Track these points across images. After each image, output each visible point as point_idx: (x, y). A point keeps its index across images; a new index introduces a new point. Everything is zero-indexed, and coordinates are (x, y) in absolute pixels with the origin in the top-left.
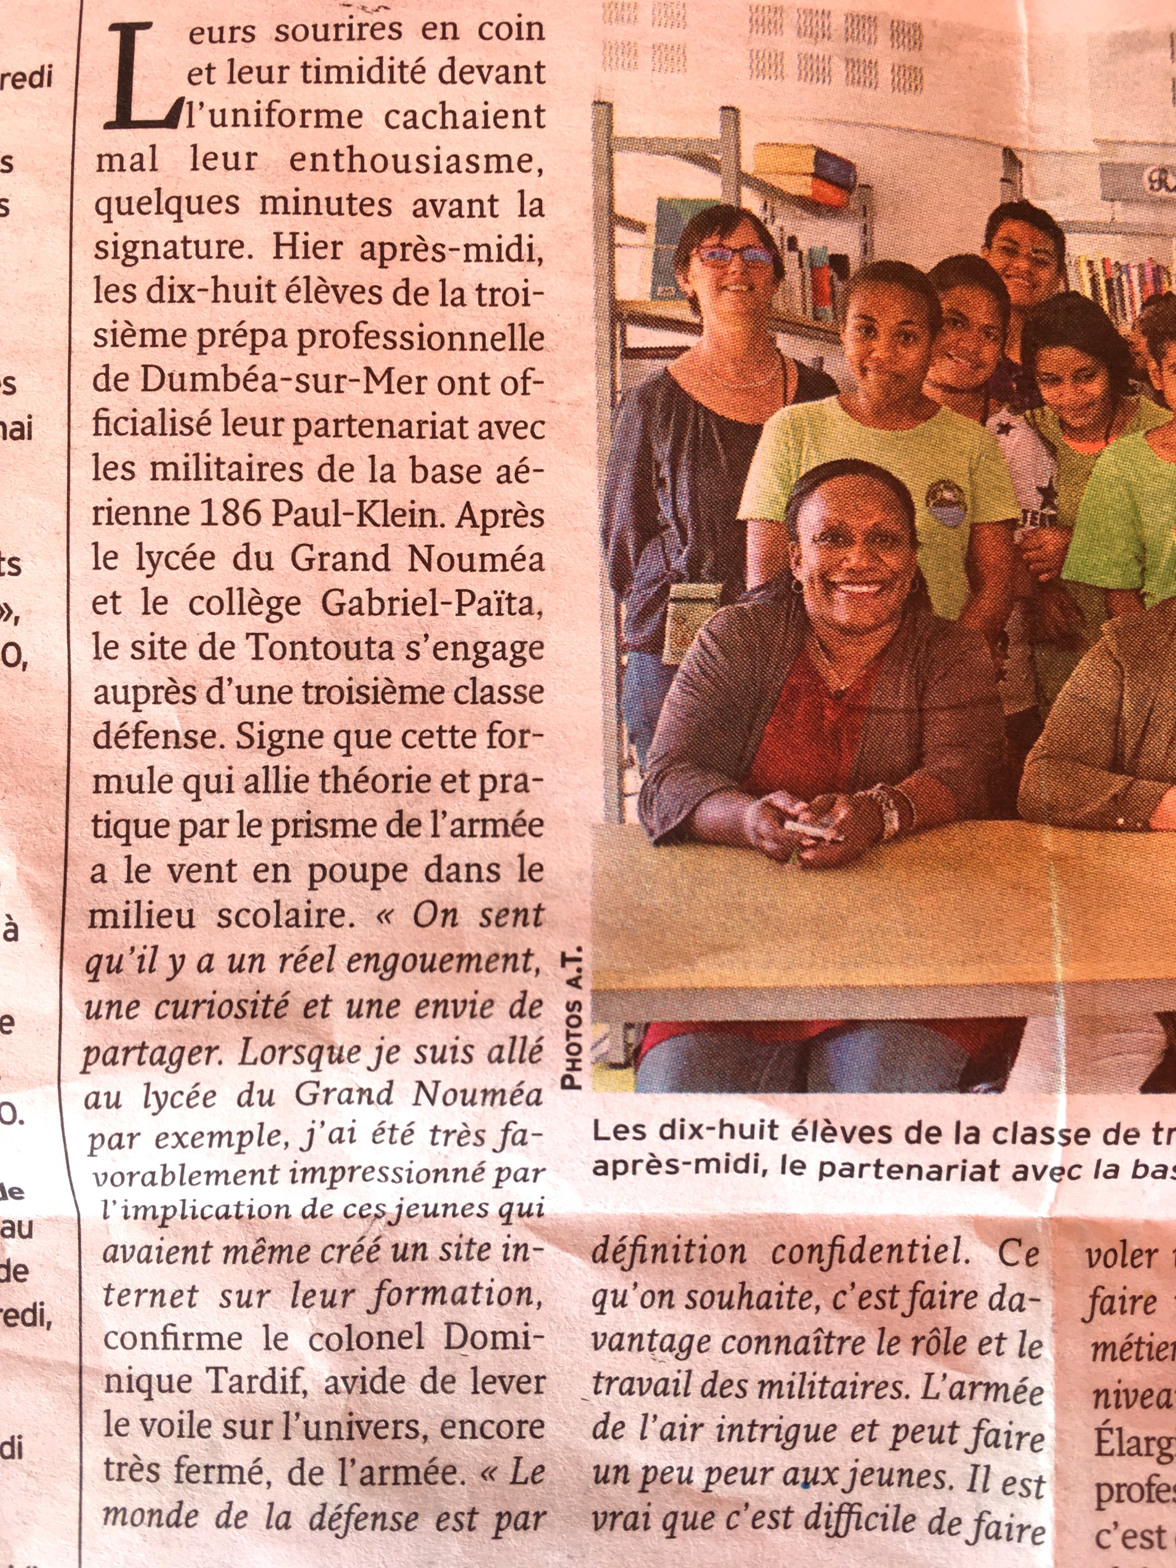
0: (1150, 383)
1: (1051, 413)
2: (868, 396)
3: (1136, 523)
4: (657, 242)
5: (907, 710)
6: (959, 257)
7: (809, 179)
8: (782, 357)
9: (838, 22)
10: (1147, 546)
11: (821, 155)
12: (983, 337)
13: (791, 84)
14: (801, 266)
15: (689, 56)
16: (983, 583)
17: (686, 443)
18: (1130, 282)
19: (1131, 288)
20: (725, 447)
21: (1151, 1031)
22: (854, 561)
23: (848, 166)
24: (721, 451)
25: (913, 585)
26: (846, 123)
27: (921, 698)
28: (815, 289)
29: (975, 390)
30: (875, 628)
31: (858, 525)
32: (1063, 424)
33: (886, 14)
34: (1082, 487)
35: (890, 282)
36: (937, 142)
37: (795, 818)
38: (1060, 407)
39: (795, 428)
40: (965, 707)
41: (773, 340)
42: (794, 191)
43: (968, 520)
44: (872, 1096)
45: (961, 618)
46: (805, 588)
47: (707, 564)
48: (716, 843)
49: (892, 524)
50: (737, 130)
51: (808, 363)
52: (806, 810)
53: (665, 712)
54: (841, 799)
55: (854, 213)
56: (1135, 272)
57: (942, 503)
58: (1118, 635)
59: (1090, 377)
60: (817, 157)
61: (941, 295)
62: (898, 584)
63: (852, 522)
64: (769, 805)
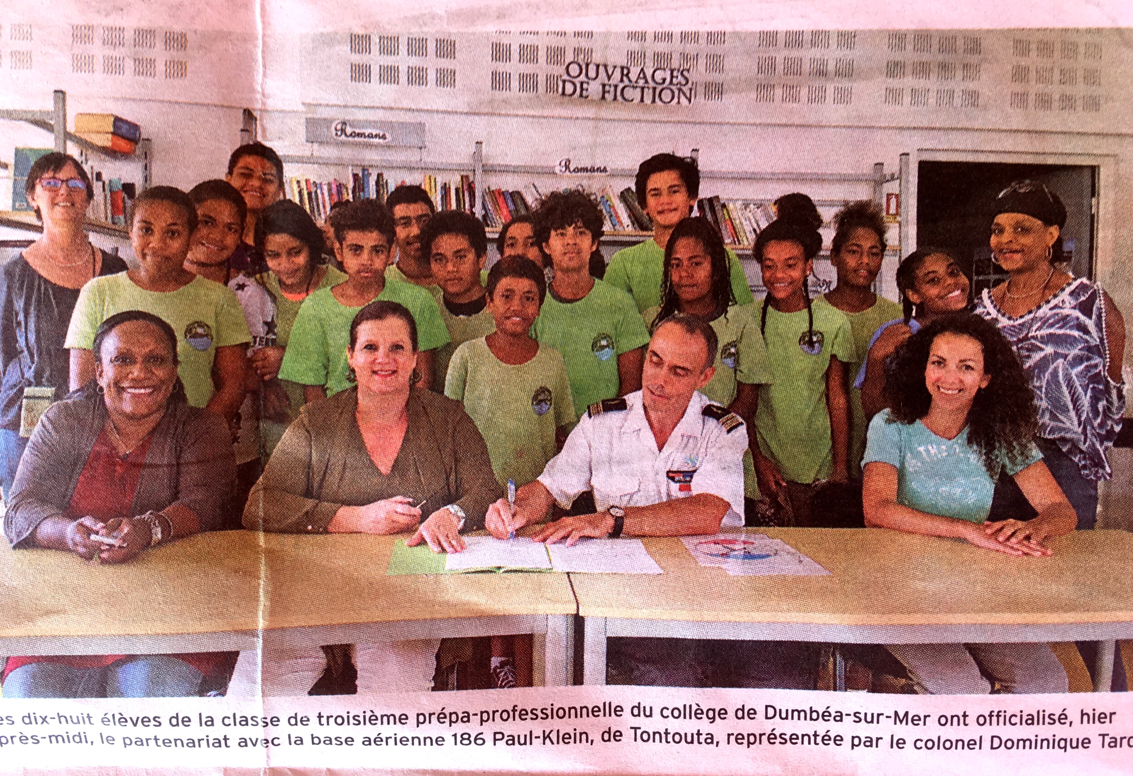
0: (335, 257)
1: (274, 275)
2: (147, 271)
3: (325, 344)
4: (15, 175)
5: (169, 465)
6: (209, 182)
7: (110, 136)
8: (92, 247)
9: (129, 35)
10: (331, 358)
11: (118, 120)
12: (226, 230)
13: (99, 76)
14: (104, 190)
15: (33, 58)
16: (224, 384)
17: (33, 300)
18: (323, 194)
19: (323, 198)
20: (57, 304)
21: (317, 658)
22: (136, 374)
23: (135, 127)
24: (55, 306)
25: (174, 387)
26: (134, 100)
27: (178, 458)
28: (113, 205)
29: (220, 264)
30: (148, 415)
31: (139, 351)
32: (281, 282)
33: (161, 28)
34: (292, 322)
35: (162, 199)
36: (196, 109)
37: (97, 533)
38: (279, 272)
39: (100, 291)
40: (208, 461)
41: (87, 237)
42: (100, 144)
43: (214, 345)
44: (146, 699)
45: (208, 406)
46: (105, 391)
47: (47, 374)
48: (49, 548)
49: (161, 351)
50: (64, 105)
51: (108, 251)
52: (104, 528)
53: (20, 467)
54: (125, 520)
55: (139, 157)
56: (325, 188)
57: (196, 336)
58: (309, 414)
59: (298, 253)
60: (115, 122)
61: (197, 206)
62: (164, 388)
63: (135, 350)
64: (81, 525)
